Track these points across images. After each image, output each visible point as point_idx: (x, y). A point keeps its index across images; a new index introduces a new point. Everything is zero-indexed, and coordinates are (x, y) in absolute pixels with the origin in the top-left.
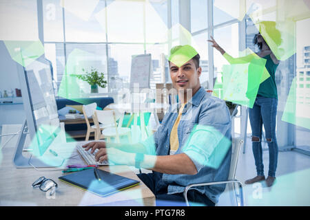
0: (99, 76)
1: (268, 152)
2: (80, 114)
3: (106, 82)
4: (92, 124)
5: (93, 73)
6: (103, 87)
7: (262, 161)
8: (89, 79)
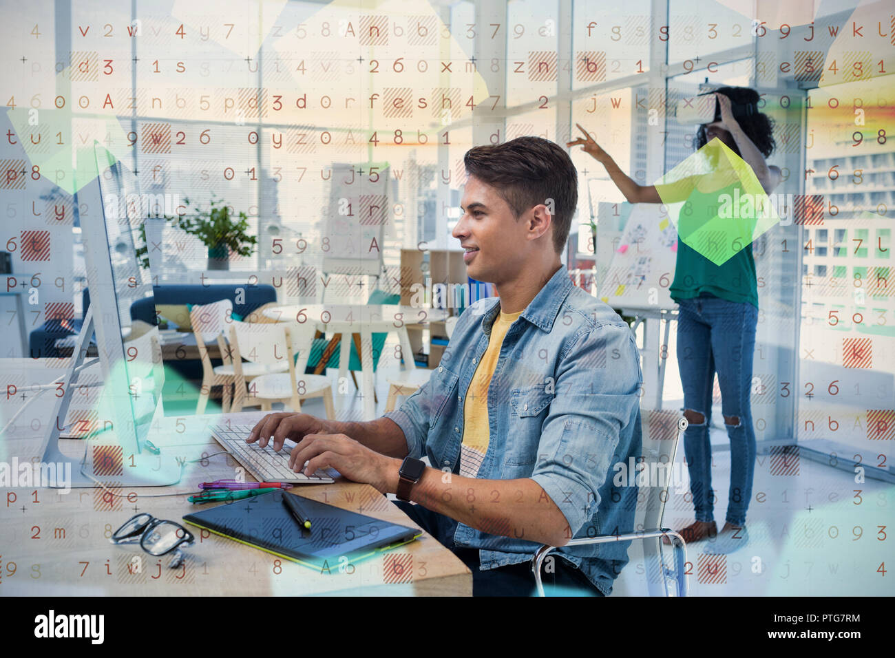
0: (235, 220)
1: (728, 453)
2: (180, 330)
3: (252, 240)
4: (217, 362)
5: (214, 211)
6: (244, 252)
7: (709, 479)
8: (204, 228)
